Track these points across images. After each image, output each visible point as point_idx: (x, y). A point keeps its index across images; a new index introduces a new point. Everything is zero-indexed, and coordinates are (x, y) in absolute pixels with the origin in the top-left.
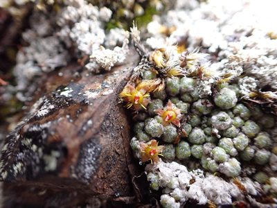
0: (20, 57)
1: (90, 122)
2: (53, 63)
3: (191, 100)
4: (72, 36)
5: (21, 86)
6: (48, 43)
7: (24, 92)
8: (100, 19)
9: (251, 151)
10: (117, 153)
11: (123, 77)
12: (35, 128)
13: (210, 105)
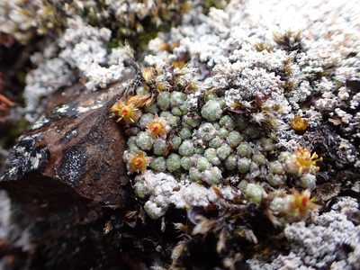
0: (29, 79)
1: (74, 132)
2: (57, 84)
3: (181, 113)
4: (73, 56)
5: (30, 107)
6: (53, 65)
7: (33, 113)
8: (101, 39)
9: (232, 159)
10: (107, 164)
11: (116, 94)
12: (28, 138)
13: (197, 117)
